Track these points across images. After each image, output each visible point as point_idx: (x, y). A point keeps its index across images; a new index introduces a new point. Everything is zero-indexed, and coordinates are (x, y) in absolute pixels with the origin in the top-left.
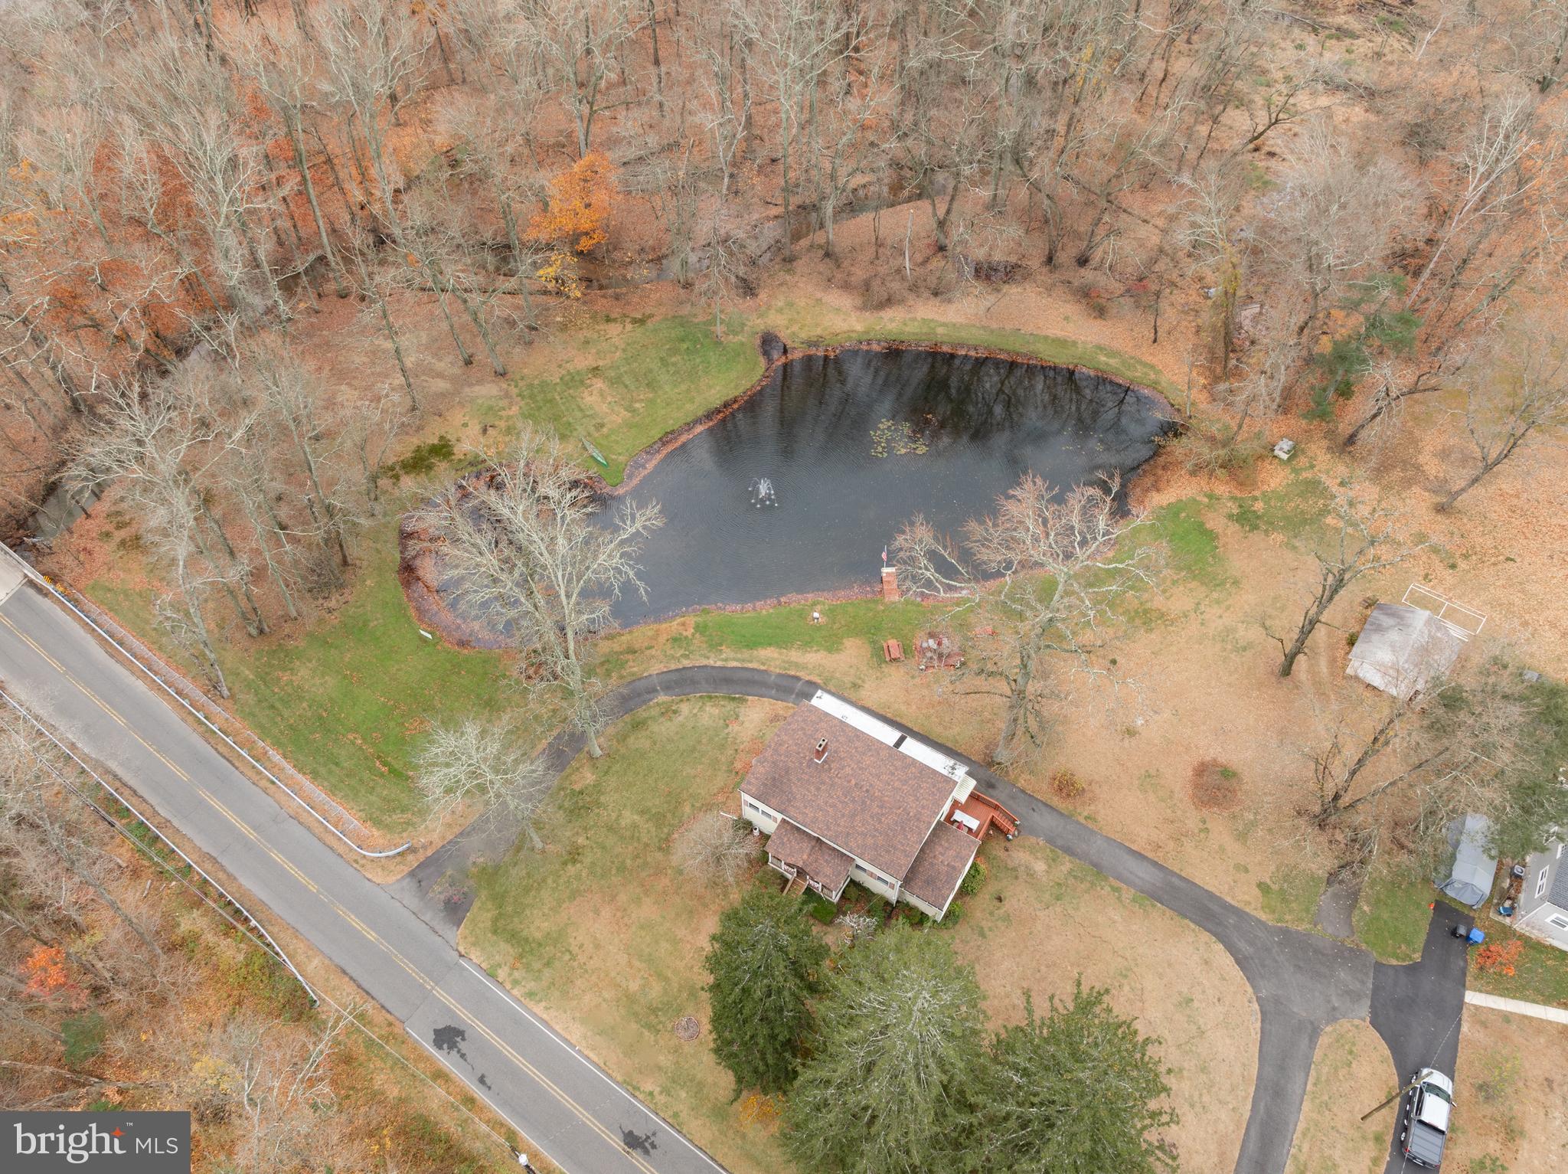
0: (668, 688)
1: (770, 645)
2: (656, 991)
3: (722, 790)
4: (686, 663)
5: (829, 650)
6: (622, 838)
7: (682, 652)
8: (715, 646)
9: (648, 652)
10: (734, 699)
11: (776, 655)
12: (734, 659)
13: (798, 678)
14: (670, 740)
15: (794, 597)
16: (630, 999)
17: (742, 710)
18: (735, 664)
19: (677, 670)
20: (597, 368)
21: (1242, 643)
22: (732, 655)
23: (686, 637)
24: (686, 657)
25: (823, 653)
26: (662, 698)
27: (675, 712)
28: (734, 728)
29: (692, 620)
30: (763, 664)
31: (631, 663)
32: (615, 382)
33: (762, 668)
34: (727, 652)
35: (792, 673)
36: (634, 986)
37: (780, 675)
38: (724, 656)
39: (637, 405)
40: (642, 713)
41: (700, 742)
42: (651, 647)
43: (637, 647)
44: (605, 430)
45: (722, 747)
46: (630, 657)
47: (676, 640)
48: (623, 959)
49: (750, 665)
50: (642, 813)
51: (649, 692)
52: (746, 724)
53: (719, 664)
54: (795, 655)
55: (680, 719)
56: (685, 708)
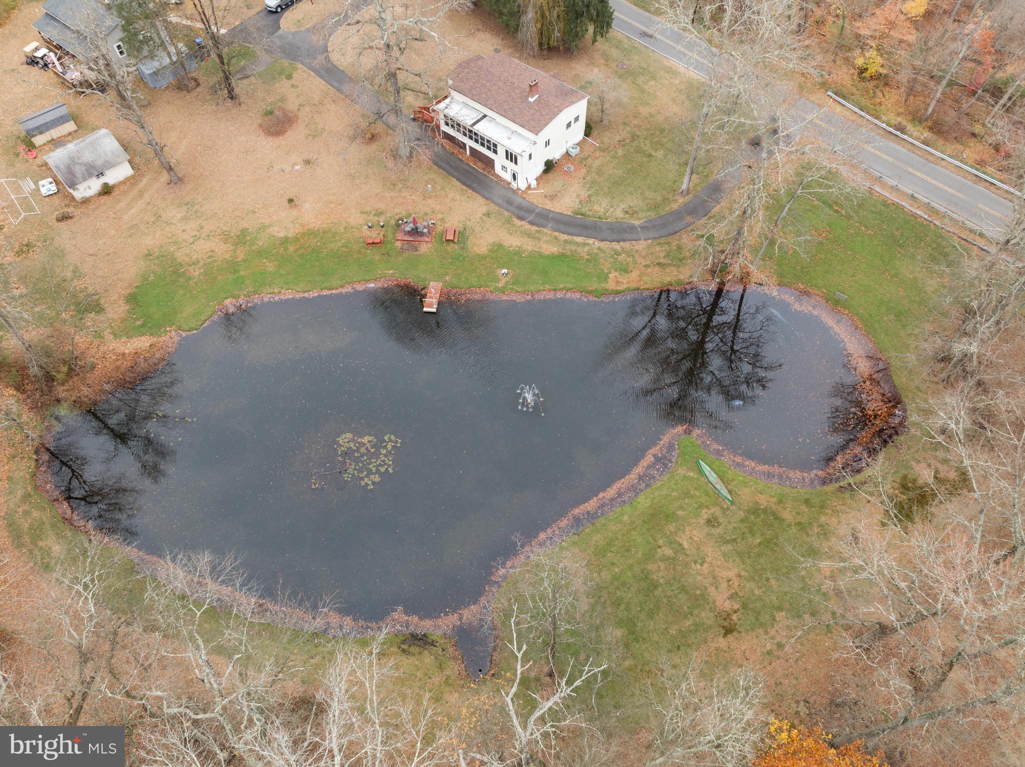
0: (632, 228)
1: (547, 257)
2: (640, 80)
3: (597, 158)
4: (617, 246)
5: (501, 246)
6: (662, 145)
7: (620, 258)
8: (593, 259)
9: (648, 262)
10: (582, 214)
11: (544, 246)
12: (577, 244)
13: (532, 223)
14: (631, 193)
15: (519, 299)
16: (654, 78)
17: (577, 206)
18: (579, 239)
19: (624, 240)
20: (728, 631)
21: (185, 208)
22: (579, 250)
23: (616, 270)
24: (617, 253)
25: (506, 244)
26: (637, 223)
27: (627, 212)
28: (584, 194)
29: (611, 285)
30: (556, 238)
31: (662, 255)
32: (699, 599)
33: (557, 234)
34: (583, 252)
35: (534, 228)
36: (652, 83)
37: (544, 226)
38: (586, 249)
39: (668, 552)
40: (652, 215)
41: (609, 188)
42: (647, 266)
43: (657, 268)
44: (705, 514)
45: (594, 182)
46: (662, 260)
47: (625, 270)
48: (658, 93)
49: (566, 237)
50: (650, 155)
51: (646, 227)
52: (575, 195)
53: (591, 241)
54: (529, 245)
55: (624, 206)
56: (619, 213)
